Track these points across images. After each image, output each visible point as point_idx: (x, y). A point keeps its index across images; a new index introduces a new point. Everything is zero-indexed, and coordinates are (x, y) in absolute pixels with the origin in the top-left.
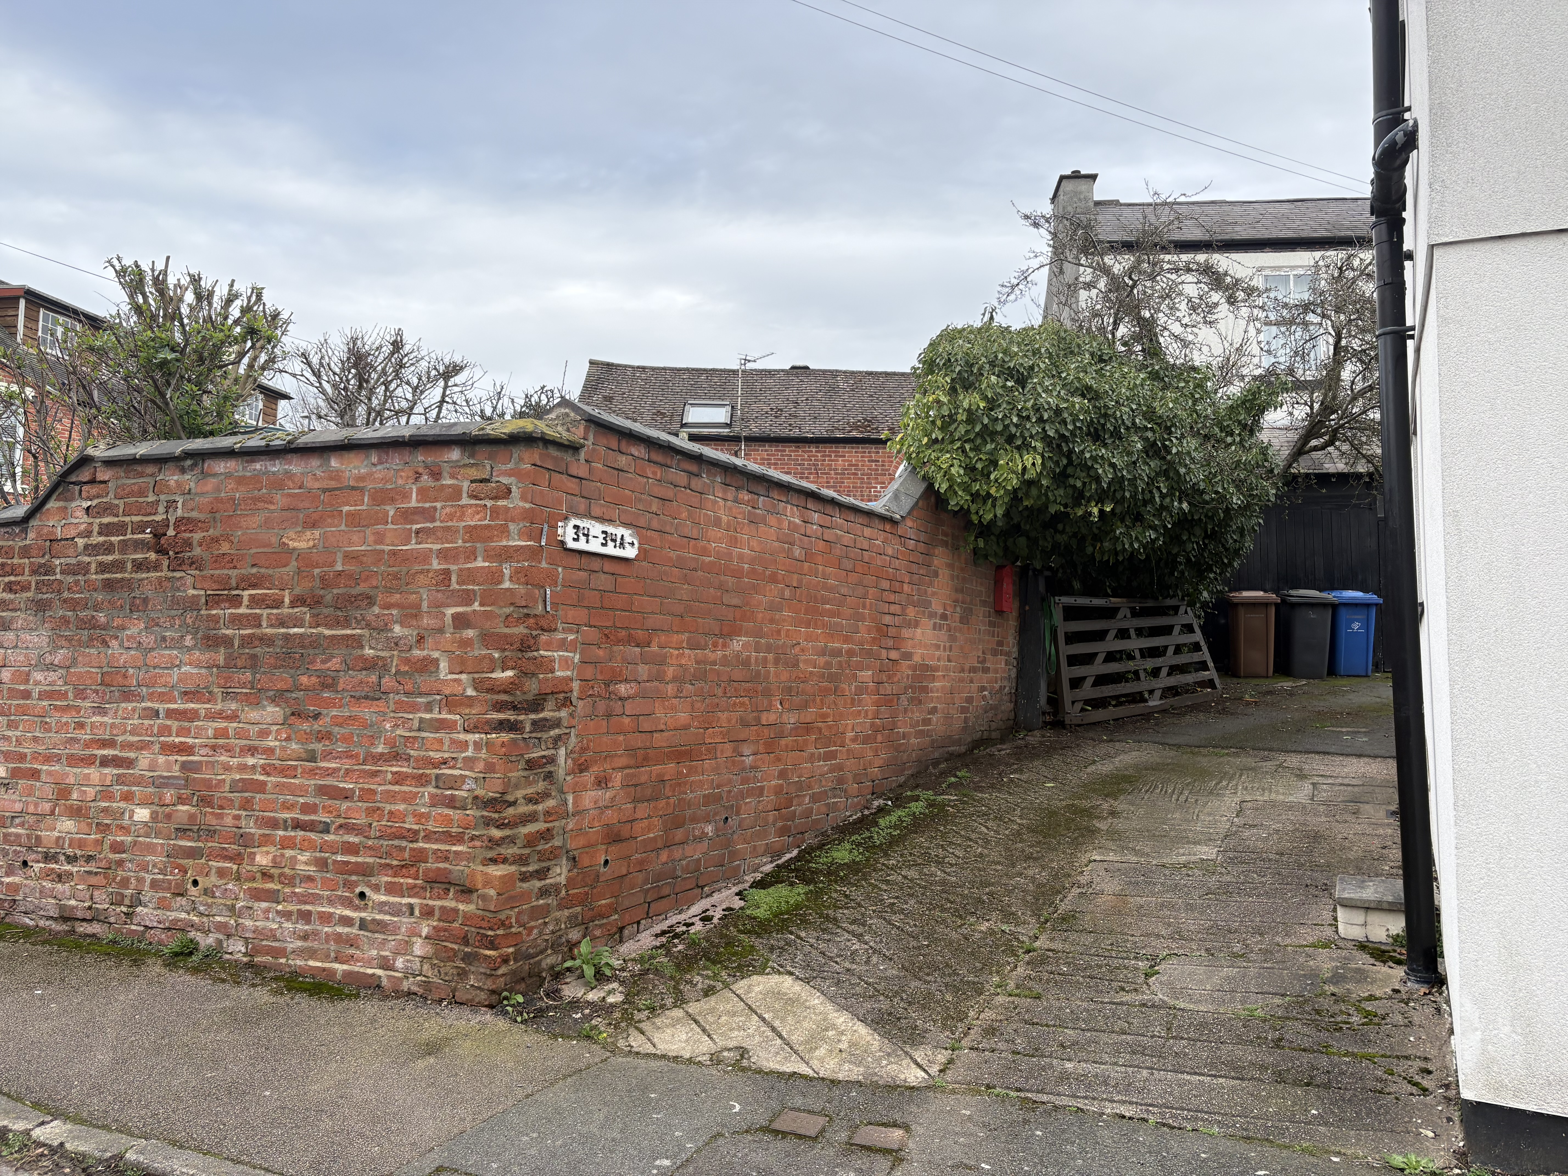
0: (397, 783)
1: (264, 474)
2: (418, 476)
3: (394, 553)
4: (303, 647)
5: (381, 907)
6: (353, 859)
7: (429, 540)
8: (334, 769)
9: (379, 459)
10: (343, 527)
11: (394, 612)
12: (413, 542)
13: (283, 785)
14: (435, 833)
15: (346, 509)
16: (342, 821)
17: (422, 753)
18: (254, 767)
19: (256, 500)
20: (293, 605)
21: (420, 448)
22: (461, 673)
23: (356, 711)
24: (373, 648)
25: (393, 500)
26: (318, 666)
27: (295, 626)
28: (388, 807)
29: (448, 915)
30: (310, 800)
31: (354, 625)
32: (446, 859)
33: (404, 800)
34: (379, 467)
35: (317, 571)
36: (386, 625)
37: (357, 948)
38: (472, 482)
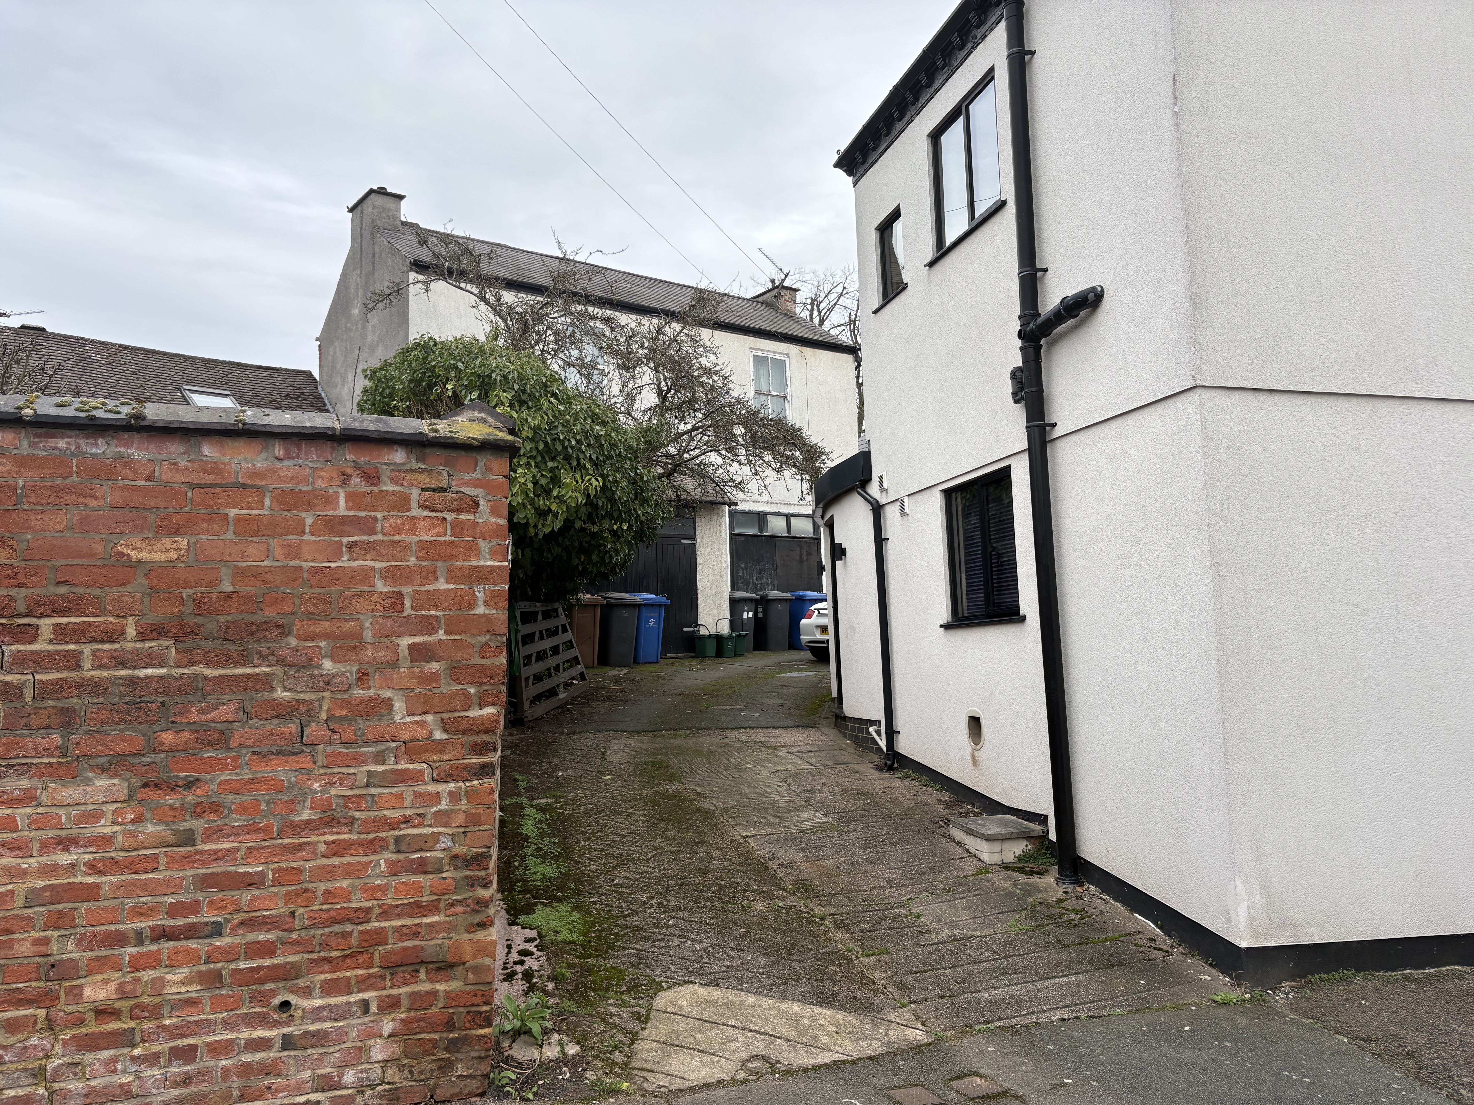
0: (335, 855)
1: (73, 455)
2: (346, 479)
3: (318, 571)
4: (165, 693)
5: (316, 1014)
6: (267, 962)
7: (368, 557)
8: (228, 850)
9: (287, 452)
10: (230, 535)
11: (323, 644)
12: (346, 558)
13: (134, 884)
14: (397, 906)
15: (233, 512)
16: (243, 916)
17: (373, 814)
18: (72, 866)
19: (57, 491)
20: (142, 636)
21: (348, 444)
22: (424, 713)
23: (261, 770)
24: (289, 690)
25: (310, 506)
26: (193, 716)
27: (148, 666)
28: (322, 886)
29: (421, 1001)
30: (185, 898)
31: (256, 661)
32: (416, 935)
33: (348, 874)
34: (286, 463)
35: (186, 593)
36: (311, 659)
37: (278, 1075)
38: (423, 490)
